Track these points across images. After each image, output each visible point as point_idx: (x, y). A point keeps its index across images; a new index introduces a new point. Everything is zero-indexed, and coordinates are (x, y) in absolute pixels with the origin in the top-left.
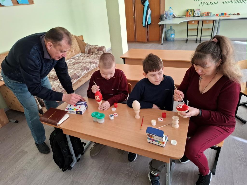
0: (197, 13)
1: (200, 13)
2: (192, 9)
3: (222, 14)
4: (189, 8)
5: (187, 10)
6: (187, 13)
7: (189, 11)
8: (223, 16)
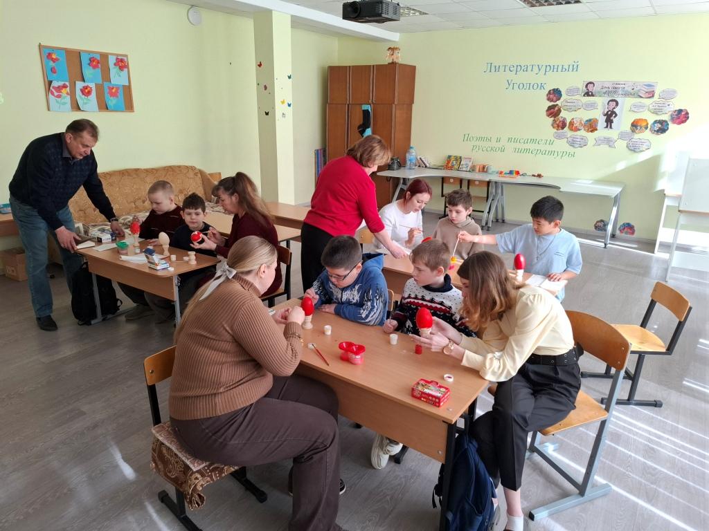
0: (466, 164)
1: (470, 164)
2: (458, 155)
3: (511, 172)
4: (454, 153)
5: (450, 157)
6: (448, 162)
7: (452, 159)
8: (511, 176)
